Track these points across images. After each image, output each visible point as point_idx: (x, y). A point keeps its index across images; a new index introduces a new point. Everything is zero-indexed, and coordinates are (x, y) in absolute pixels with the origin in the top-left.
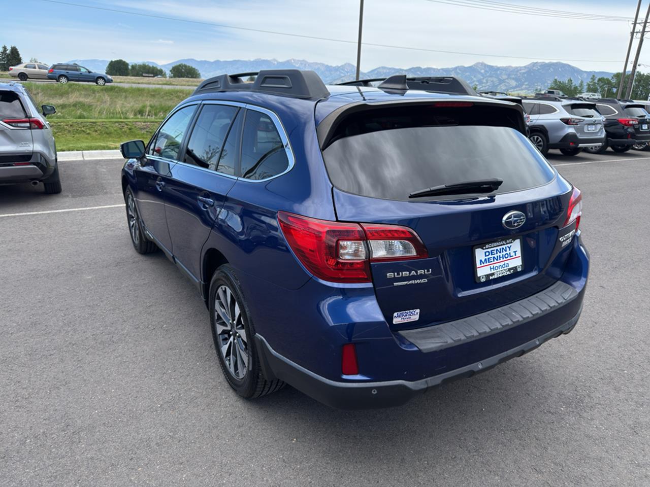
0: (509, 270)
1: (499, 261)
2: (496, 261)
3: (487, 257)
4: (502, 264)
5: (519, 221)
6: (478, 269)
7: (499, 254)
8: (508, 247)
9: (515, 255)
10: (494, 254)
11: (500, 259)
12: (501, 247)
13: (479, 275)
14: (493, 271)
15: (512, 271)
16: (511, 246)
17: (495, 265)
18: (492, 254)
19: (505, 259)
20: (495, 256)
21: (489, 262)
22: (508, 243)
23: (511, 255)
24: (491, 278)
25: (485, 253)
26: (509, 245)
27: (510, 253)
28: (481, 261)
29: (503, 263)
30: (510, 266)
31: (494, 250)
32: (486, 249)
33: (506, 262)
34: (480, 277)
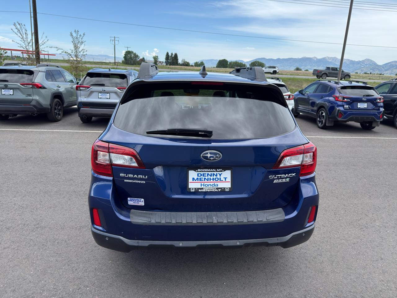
0: (217, 189)
1: (209, 181)
2: (206, 181)
3: (199, 177)
4: (211, 184)
5: (215, 157)
6: (189, 183)
7: (209, 177)
8: (219, 174)
9: (225, 180)
10: (206, 176)
11: (210, 180)
12: (212, 173)
13: (189, 187)
14: (203, 187)
15: (220, 190)
16: (221, 174)
17: (205, 183)
18: (203, 176)
19: (215, 181)
20: (207, 178)
21: (200, 180)
22: (218, 171)
23: (221, 179)
24: (200, 190)
25: (198, 174)
26: (220, 173)
27: (220, 178)
28: (193, 179)
29: (213, 183)
30: (219, 187)
31: (206, 174)
32: (198, 172)
33: (215, 183)
34: (190, 188)
